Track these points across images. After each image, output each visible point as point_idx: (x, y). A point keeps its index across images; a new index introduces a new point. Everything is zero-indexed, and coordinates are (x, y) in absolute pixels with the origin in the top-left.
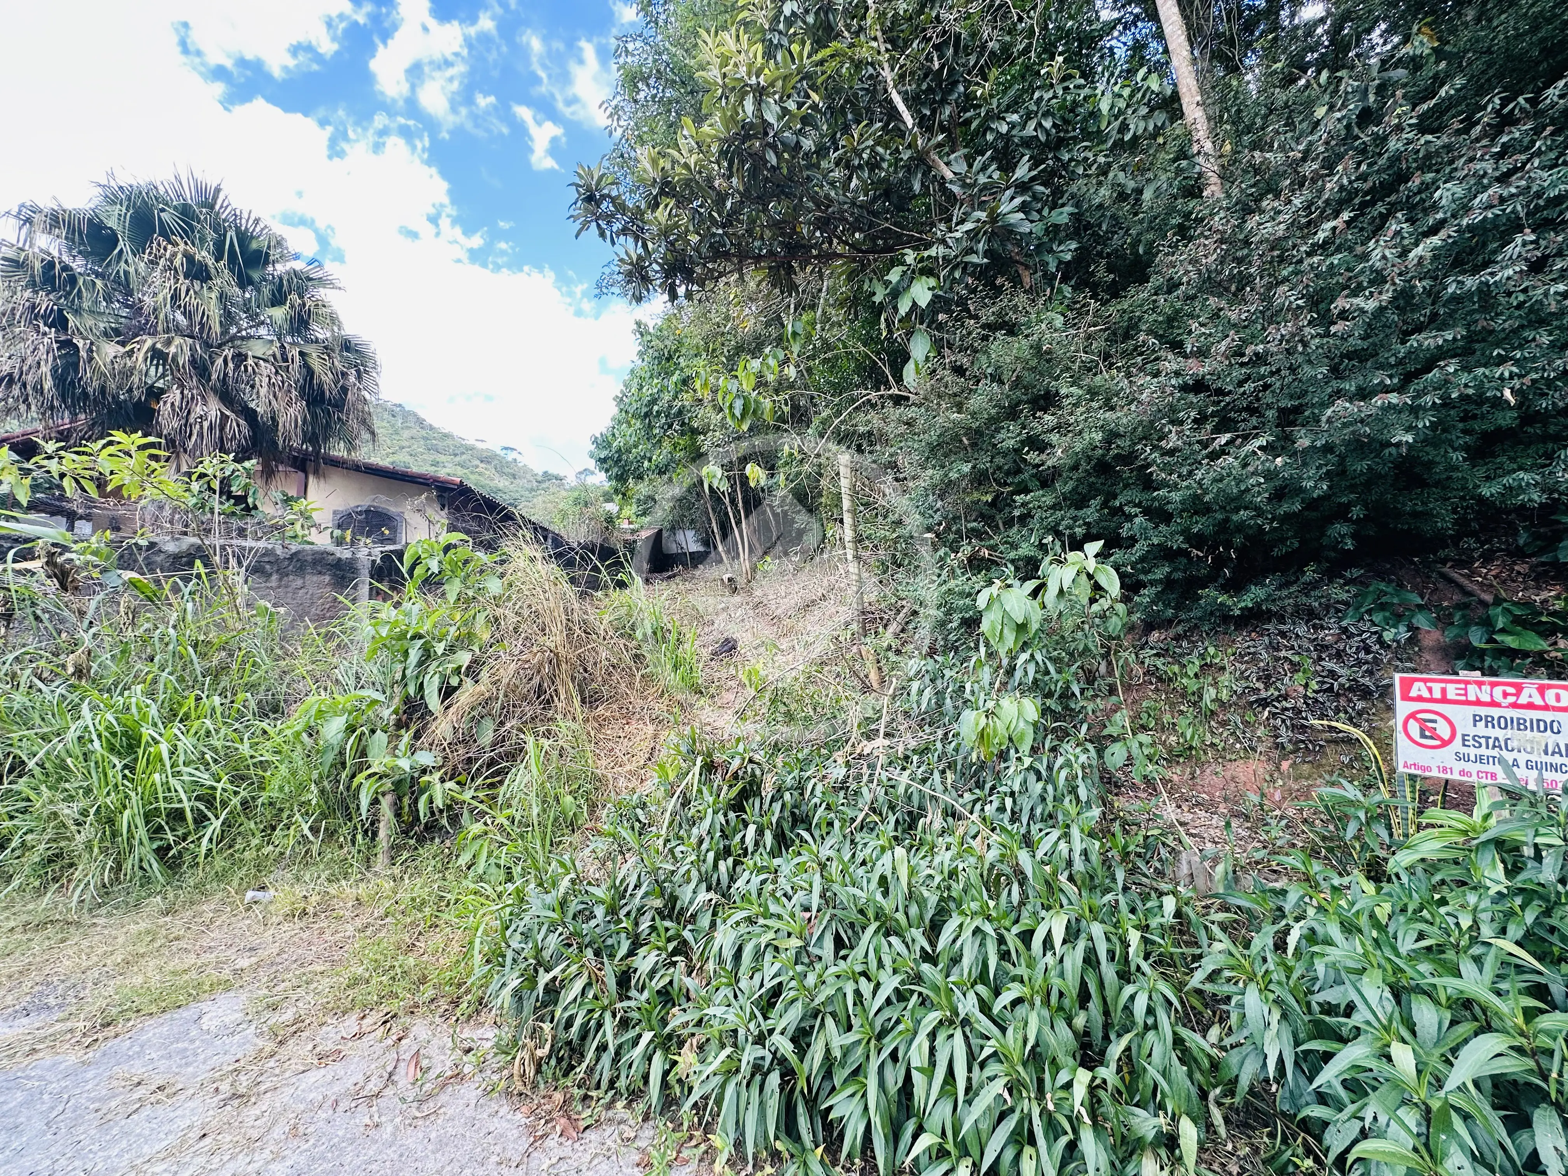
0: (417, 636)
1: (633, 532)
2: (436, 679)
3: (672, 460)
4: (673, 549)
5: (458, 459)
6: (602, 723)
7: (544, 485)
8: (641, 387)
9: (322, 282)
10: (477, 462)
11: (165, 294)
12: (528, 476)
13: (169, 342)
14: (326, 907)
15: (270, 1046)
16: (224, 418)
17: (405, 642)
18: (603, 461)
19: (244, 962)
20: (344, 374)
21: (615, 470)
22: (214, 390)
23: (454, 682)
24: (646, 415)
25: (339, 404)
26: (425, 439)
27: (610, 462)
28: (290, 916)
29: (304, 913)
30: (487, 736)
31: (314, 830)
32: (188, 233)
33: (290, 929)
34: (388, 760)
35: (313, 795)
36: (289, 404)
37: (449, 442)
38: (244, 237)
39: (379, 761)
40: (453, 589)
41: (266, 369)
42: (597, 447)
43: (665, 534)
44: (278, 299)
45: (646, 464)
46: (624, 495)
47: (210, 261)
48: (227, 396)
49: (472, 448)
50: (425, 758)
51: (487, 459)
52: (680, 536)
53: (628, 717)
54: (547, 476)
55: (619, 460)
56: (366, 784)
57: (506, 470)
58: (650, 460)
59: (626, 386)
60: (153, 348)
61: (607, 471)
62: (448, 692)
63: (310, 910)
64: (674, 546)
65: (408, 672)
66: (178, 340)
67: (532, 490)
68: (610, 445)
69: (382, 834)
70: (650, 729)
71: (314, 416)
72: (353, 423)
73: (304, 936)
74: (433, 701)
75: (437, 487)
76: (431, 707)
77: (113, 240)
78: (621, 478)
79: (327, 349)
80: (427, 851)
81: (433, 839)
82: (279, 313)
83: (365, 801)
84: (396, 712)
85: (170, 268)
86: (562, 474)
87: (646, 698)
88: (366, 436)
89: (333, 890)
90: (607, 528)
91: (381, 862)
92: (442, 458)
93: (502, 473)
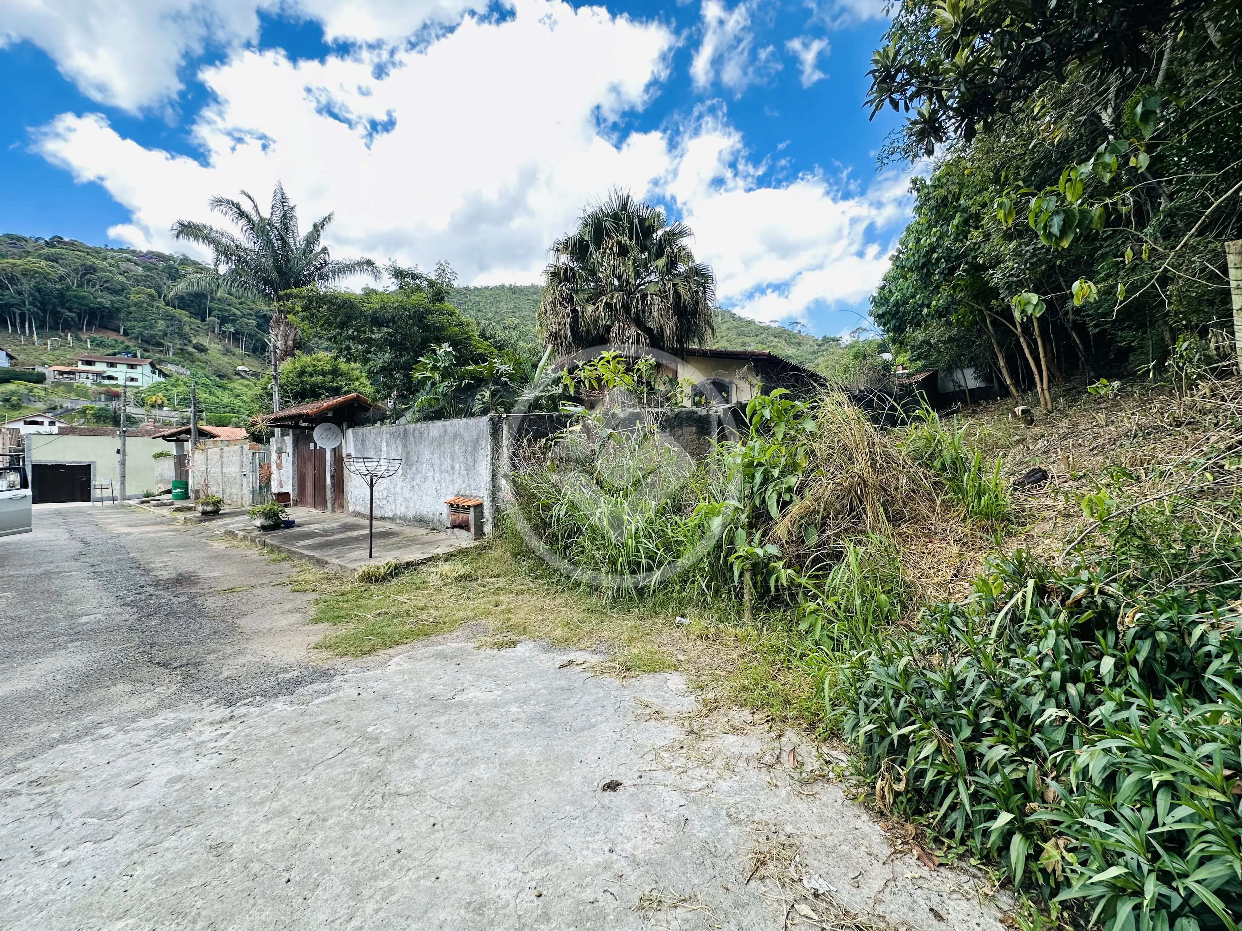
0: (760, 464)
1: (909, 376)
2: (775, 495)
3: (953, 302)
4: (951, 387)
5: (758, 338)
6: (905, 539)
7: (823, 348)
8: (918, 240)
9: (682, 234)
10: (772, 338)
11: (610, 270)
12: (811, 342)
13: (612, 298)
14: (718, 637)
15: (705, 711)
16: (638, 335)
17: (752, 469)
18: (879, 317)
19: (681, 657)
20: (697, 292)
21: (893, 322)
22: (633, 320)
23: (787, 497)
24: (924, 265)
25: (694, 312)
26: (736, 328)
27: (888, 317)
28: (700, 637)
29: (707, 637)
30: (813, 539)
31: (708, 587)
32: (618, 229)
33: (701, 645)
34: (747, 548)
35: (706, 565)
36: (669, 319)
37: (752, 326)
38: (642, 220)
39: (742, 549)
40: (780, 431)
41: (657, 299)
42: (876, 305)
43: (941, 375)
44: (659, 255)
45: (925, 311)
46: (901, 343)
47: (628, 242)
48: (639, 323)
49: (767, 328)
50: (773, 550)
51: (779, 334)
52: (958, 375)
53: (930, 536)
54: (826, 340)
55: (897, 312)
56: (737, 562)
57: (793, 340)
58: (928, 306)
59: (902, 244)
60: (606, 303)
61: (885, 325)
62: (783, 505)
63: (710, 636)
64: (951, 385)
65: (755, 489)
66: (616, 295)
67: (814, 353)
68: (887, 301)
69: (746, 597)
70: (955, 549)
71: (681, 323)
72: (702, 324)
73: (710, 650)
74: (774, 511)
75: (754, 360)
76: (772, 515)
77: (588, 246)
78: (899, 329)
79: (687, 278)
80: (776, 615)
81: (779, 608)
82: (660, 263)
83: (736, 574)
84: (748, 517)
85: (612, 253)
86: (838, 336)
87: (947, 521)
88: (709, 332)
89: (722, 626)
90: (885, 375)
91: (747, 616)
92: (748, 339)
93: (790, 344)
